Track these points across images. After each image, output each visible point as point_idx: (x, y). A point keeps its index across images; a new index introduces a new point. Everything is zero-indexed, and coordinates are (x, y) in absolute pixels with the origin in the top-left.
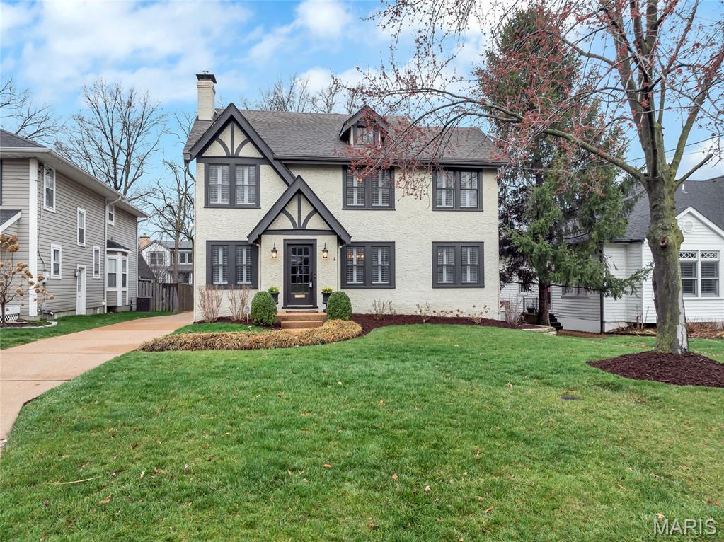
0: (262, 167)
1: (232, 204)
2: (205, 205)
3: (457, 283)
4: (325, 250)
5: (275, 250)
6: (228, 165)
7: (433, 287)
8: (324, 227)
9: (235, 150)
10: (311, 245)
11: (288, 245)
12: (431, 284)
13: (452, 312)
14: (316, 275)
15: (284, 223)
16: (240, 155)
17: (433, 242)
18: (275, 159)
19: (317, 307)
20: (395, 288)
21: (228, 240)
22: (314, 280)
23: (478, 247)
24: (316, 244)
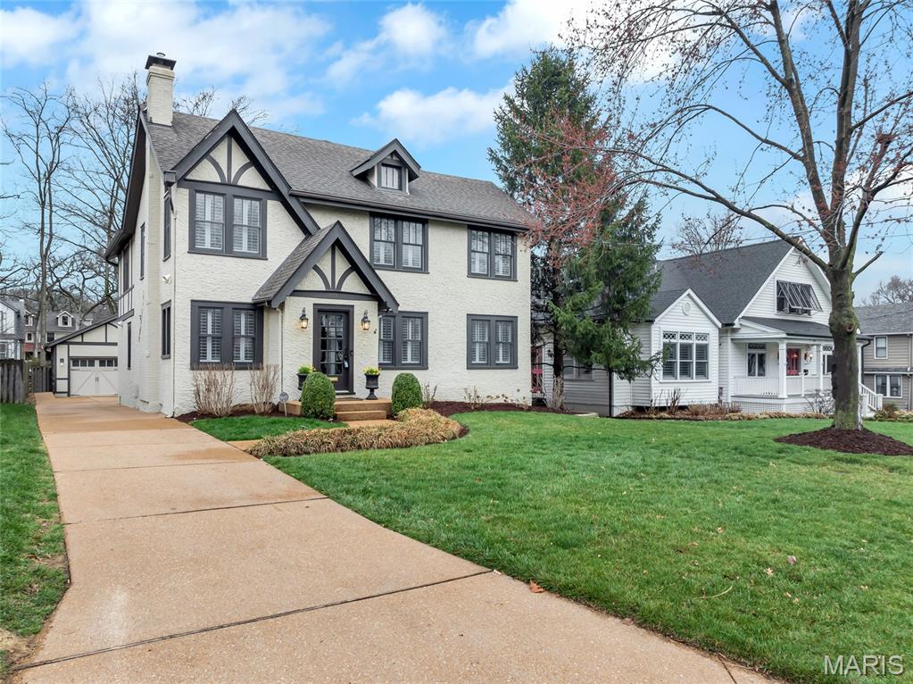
0: (269, 202)
1: (228, 250)
2: (190, 249)
3: (490, 363)
4: (365, 320)
5: (303, 318)
6: (223, 195)
7: (468, 368)
8: (364, 290)
9: (233, 176)
10: (346, 314)
11: (319, 311)
12: (466, 365)
13: (498, 397)
14: (352, 351)
15: (313, 282)
16: (240, 183)
17: (468, 315)
18: (291, 195)
19: (354, 394)
20: (427, 368)
21: (222, 300)
22: (350, 359)
23: (512, 321)
24: (353, 312)
